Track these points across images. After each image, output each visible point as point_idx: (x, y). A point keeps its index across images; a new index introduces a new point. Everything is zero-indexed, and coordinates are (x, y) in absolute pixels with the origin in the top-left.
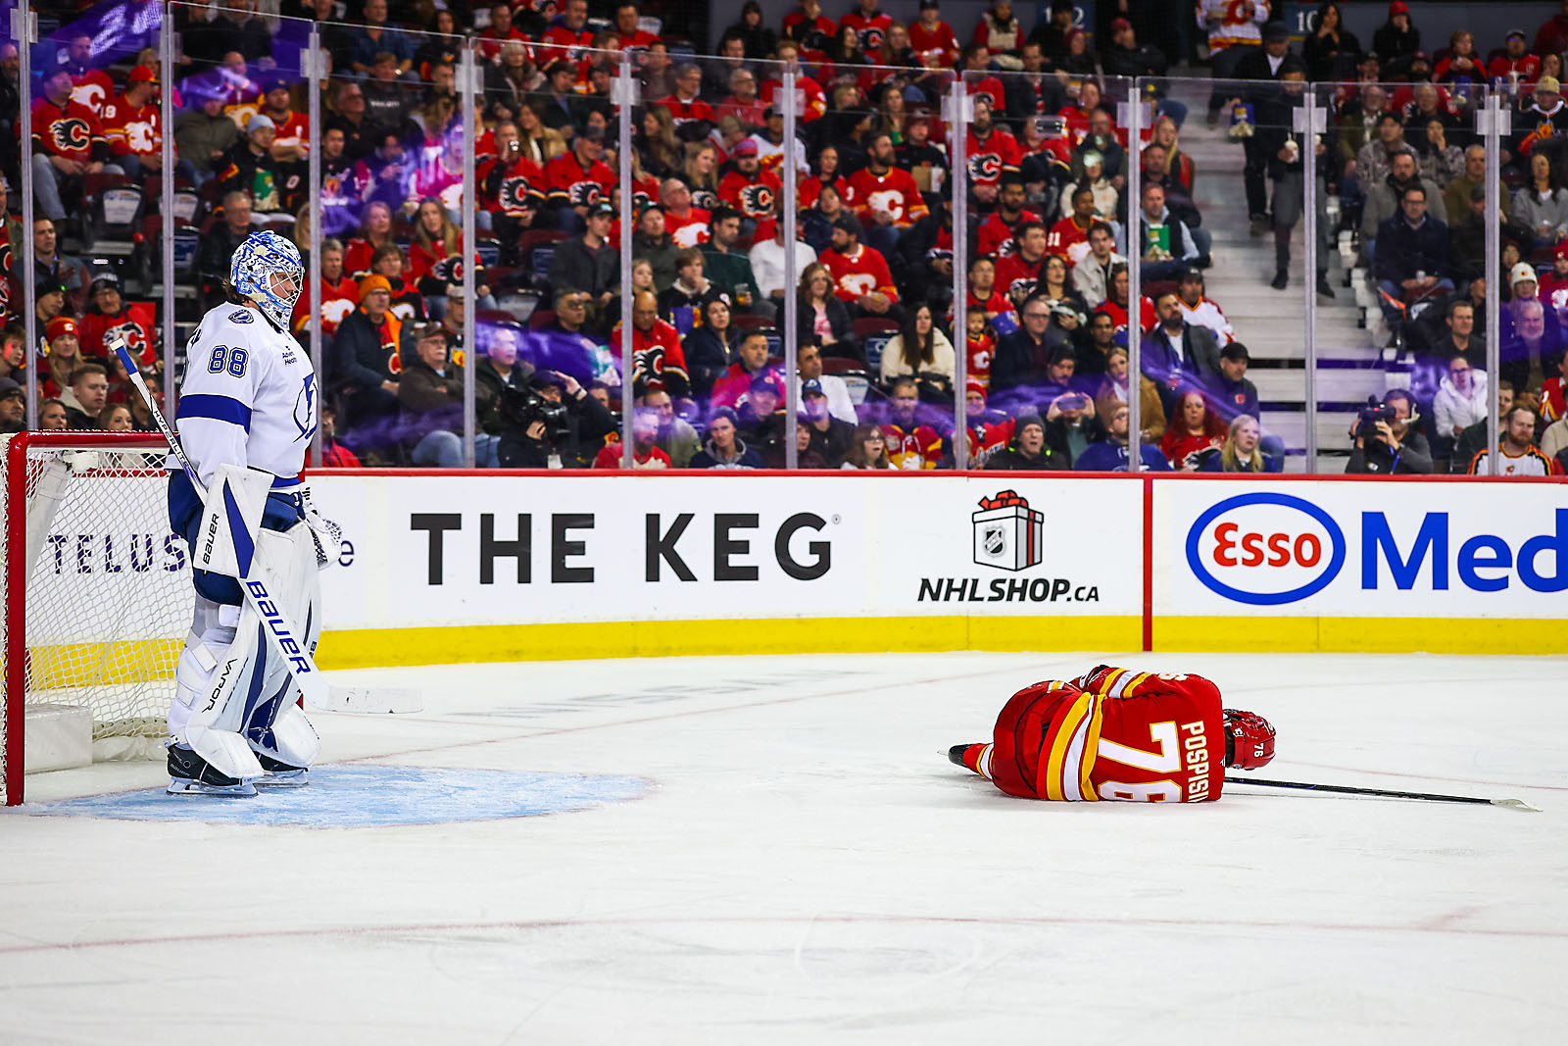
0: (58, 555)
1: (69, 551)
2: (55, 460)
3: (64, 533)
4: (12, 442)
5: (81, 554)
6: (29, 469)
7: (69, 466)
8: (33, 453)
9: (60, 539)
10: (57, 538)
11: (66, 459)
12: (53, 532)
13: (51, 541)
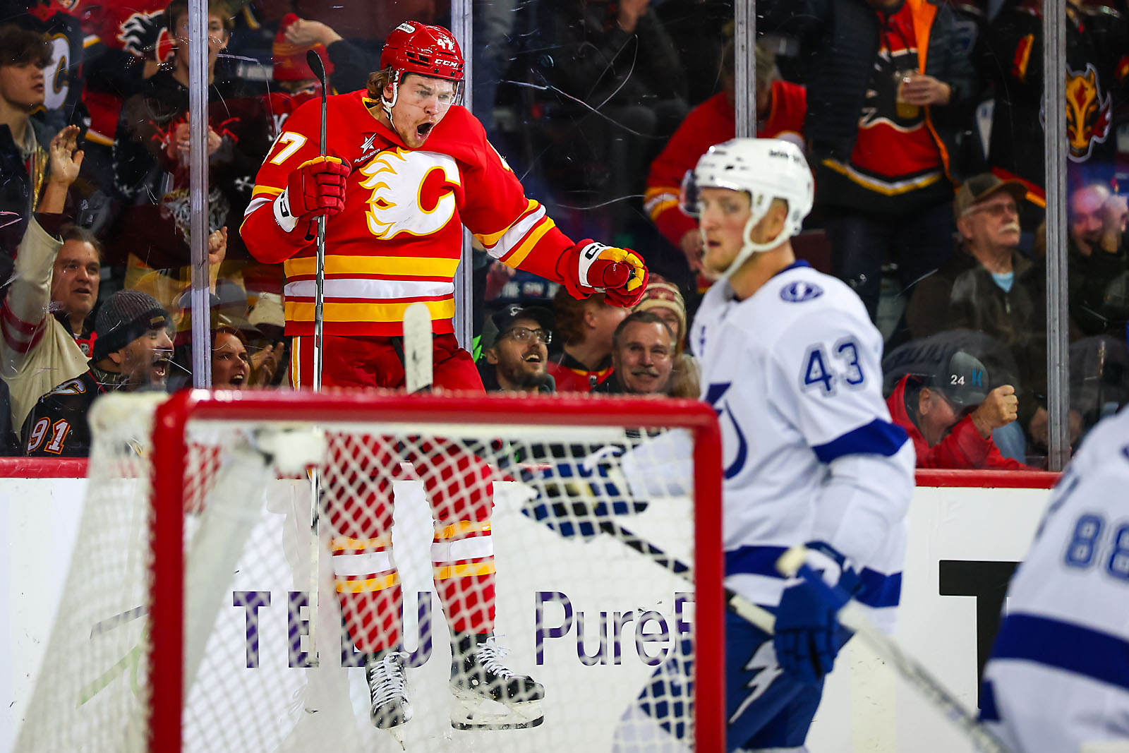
0: (252, 631)
1: (272, 623)
2: (244, 446)
3: (261, 588)
4: (161, 411)
5: (293, 631)
6: (193, 468)
7: (269, 458)
8: (200, 432)
9: (253, 600)
10: (251, 596)
11: (265, 444)
12: (244, 585)
13: (237, 604)
